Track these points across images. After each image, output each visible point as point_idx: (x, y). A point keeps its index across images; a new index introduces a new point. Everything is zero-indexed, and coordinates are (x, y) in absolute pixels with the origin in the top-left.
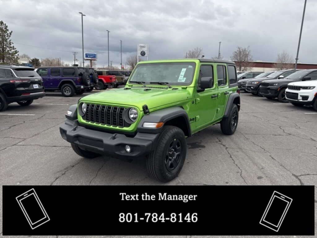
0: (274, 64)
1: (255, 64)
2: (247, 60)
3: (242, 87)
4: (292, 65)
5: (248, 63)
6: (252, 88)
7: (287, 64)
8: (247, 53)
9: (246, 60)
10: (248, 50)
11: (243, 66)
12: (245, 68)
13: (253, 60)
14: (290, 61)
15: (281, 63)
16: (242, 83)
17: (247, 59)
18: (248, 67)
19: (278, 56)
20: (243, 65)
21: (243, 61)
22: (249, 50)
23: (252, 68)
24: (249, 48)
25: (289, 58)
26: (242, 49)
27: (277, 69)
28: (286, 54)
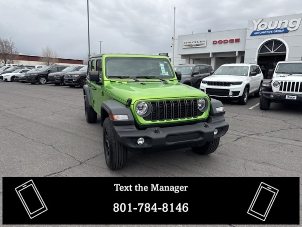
0: (41, 58)
1: (22, 57)
2: (12, 53)
3: (56, 80)
4: (57, 59)
5: (14, 56)
6: (74, 80)
7: (52, 58)
8: (10, 45)
9: (10, 52)
10: (11, 42)
11: (9, 59)
12: (10, 61)
13: (19, 53)
14: (55, 56)
15: (47, 57)
16: (56, 77)
17: (12, 51)
18: (14, 59)
19: (43, 50)
20: (9, 57)
21: (7, 53)
22: (13, 42)
23: (19, 61)
24: (11, 40)
25: (54, 53)
26: (4, 40)
27: (44, 62)
28: (50, 49)
